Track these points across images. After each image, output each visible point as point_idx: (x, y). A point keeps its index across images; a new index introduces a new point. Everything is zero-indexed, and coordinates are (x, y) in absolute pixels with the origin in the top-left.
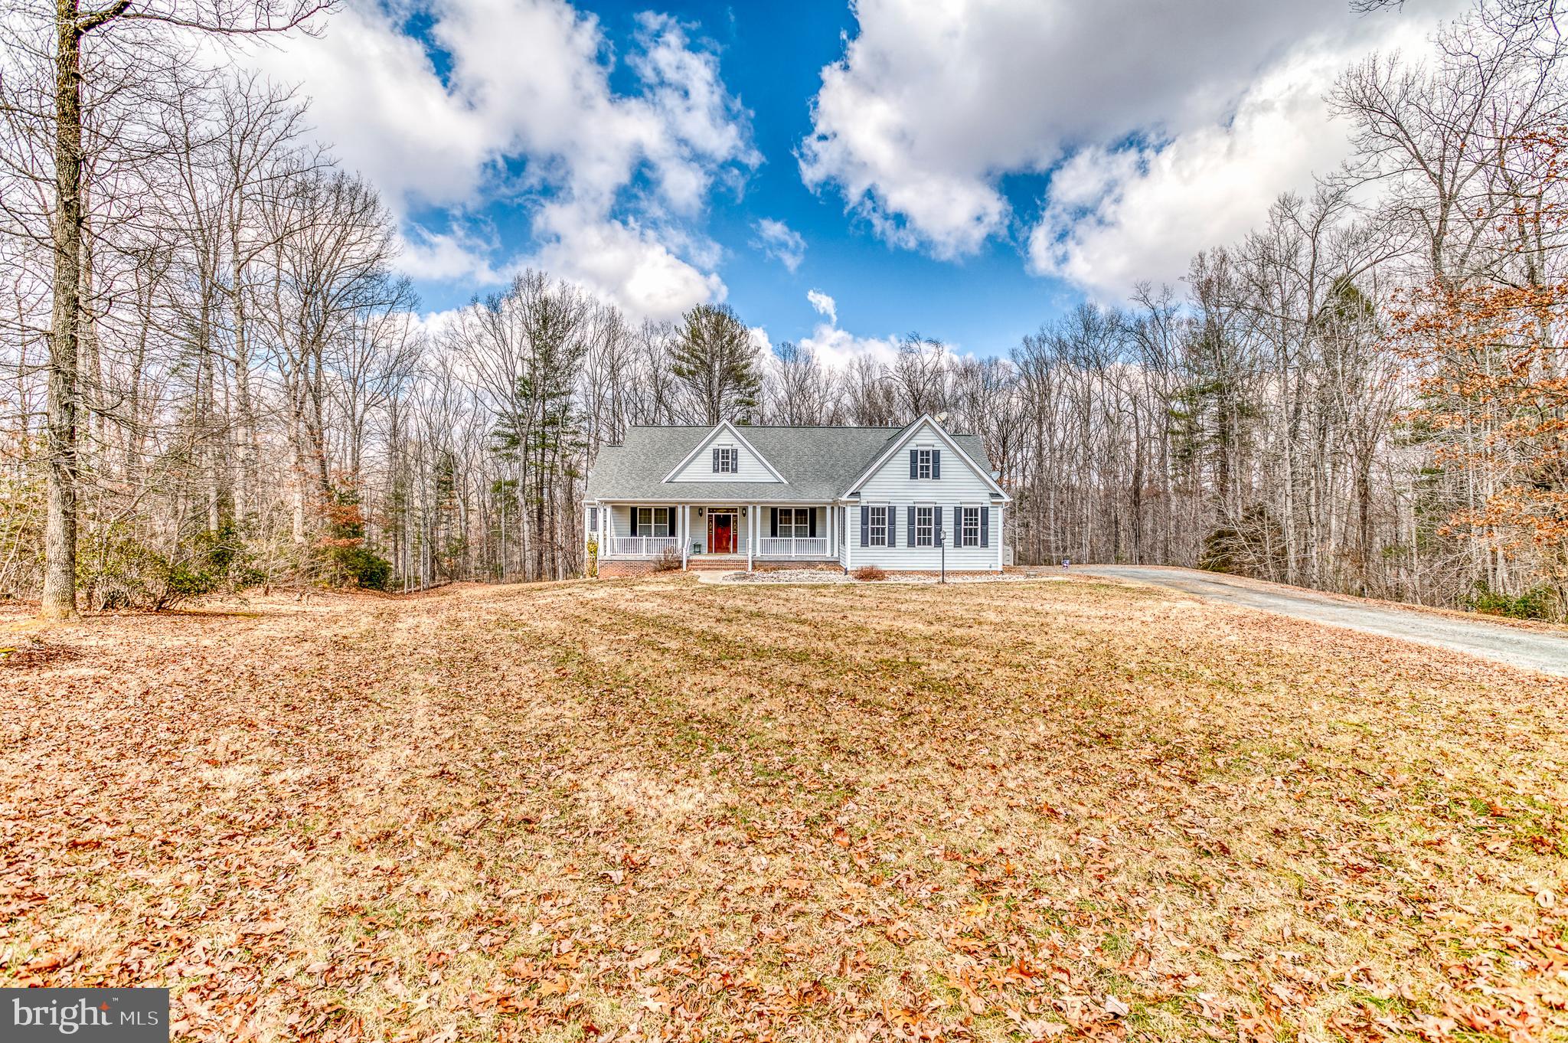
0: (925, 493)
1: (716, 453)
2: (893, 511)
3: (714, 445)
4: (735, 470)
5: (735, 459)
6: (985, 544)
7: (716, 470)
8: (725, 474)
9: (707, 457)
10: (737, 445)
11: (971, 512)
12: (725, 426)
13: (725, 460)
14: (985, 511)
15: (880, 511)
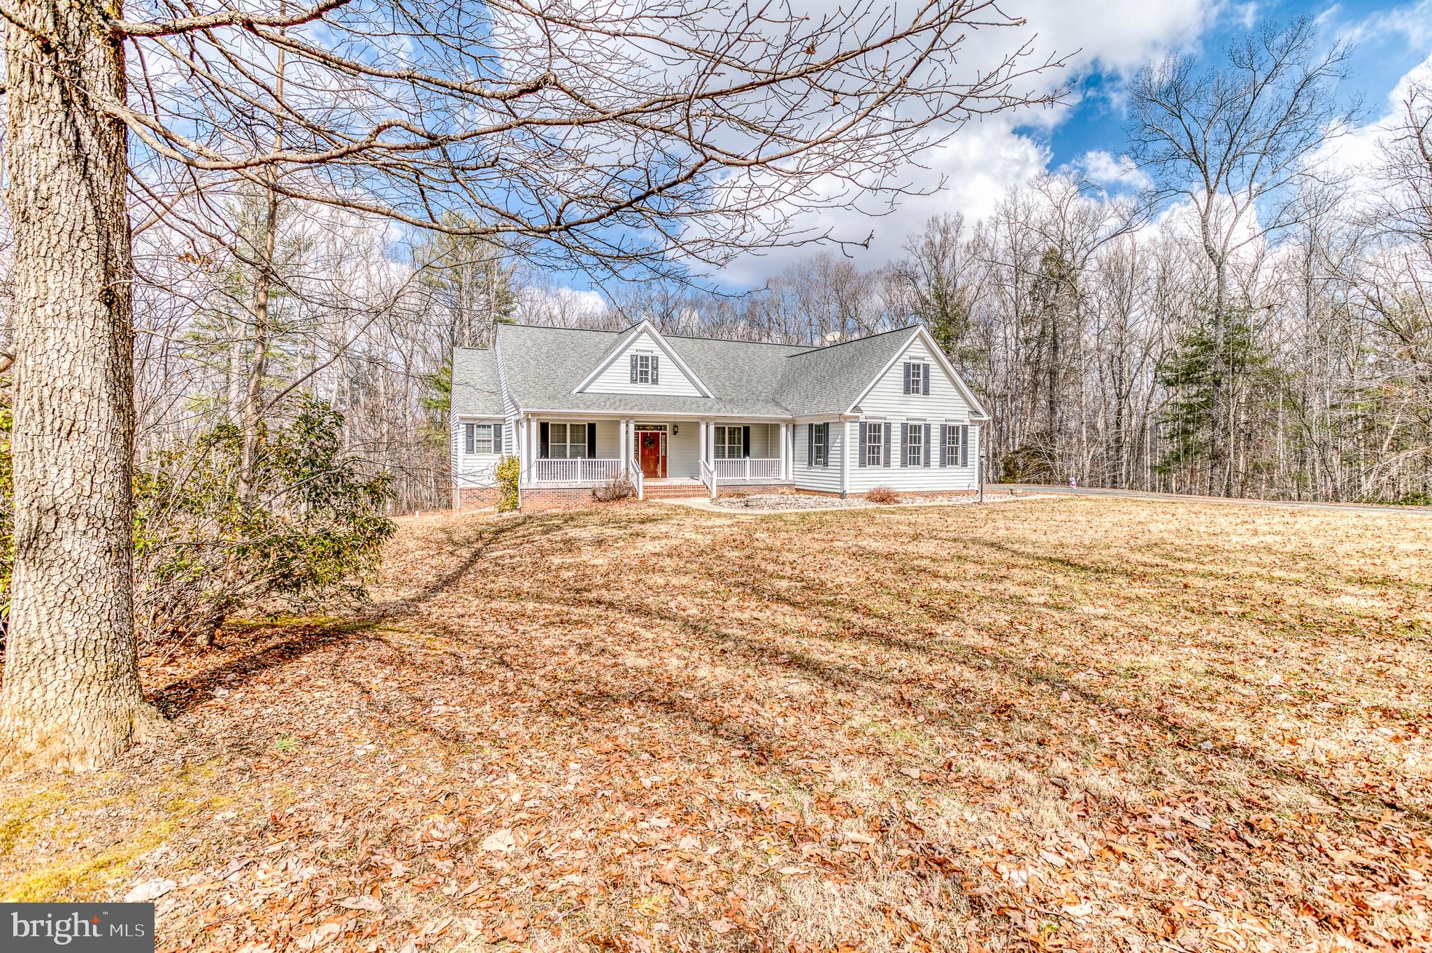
0: (916, 409)
1: (634, 359)
2: (888, 427)
3: (632, 351)
4: (655, 381)
5: (655, 368)
6: (965, 464)
7: (633, 381)
8: (643, 385)
9: (624, 364)
10: (658, 352)
11: (954, 430)
12: (645, 330)
13: (644, 370)
14: (965, 428)
15: (876, 428)
